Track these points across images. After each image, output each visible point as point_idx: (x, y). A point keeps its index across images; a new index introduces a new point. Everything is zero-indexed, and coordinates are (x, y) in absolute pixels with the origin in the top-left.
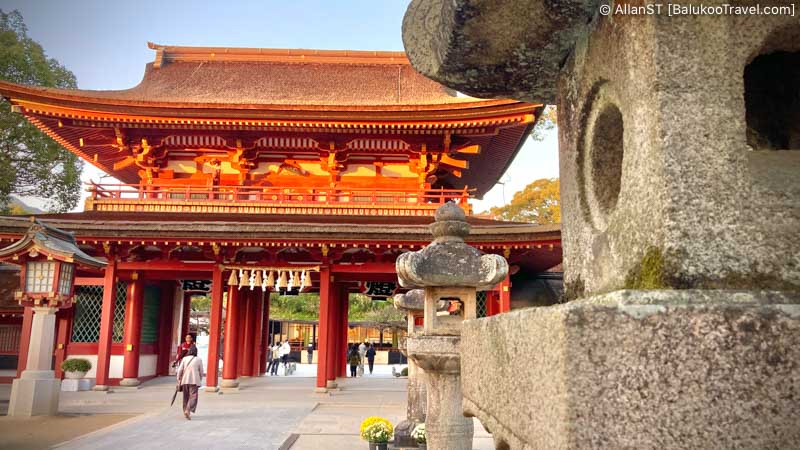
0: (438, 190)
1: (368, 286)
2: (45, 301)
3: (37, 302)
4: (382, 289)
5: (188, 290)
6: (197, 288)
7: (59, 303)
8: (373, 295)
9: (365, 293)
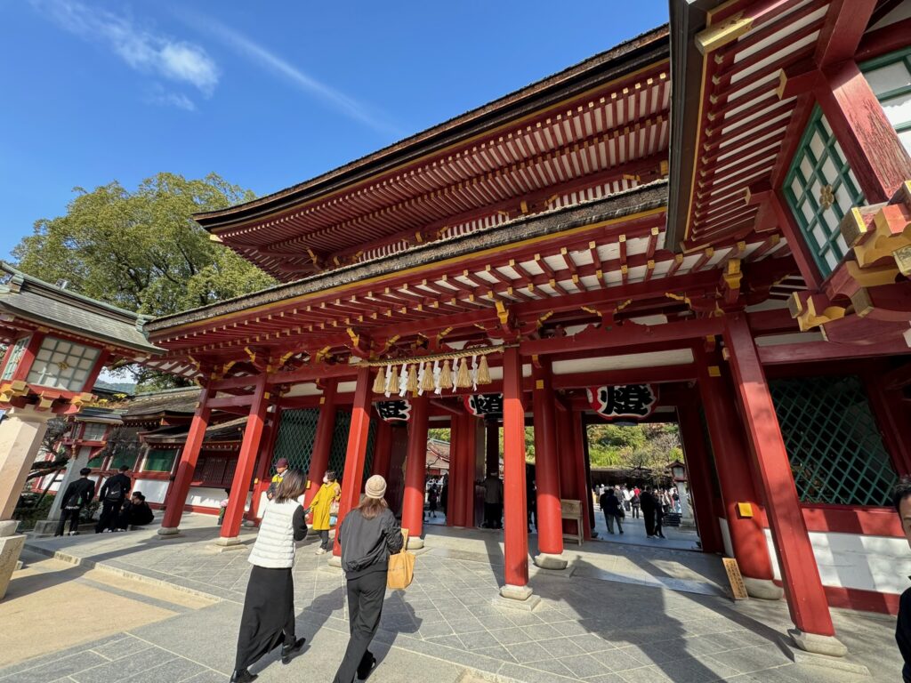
1: (603, 399)
4: (628, 402)
5: (385, 418)
8: (614, 414)
9: (600, 411)
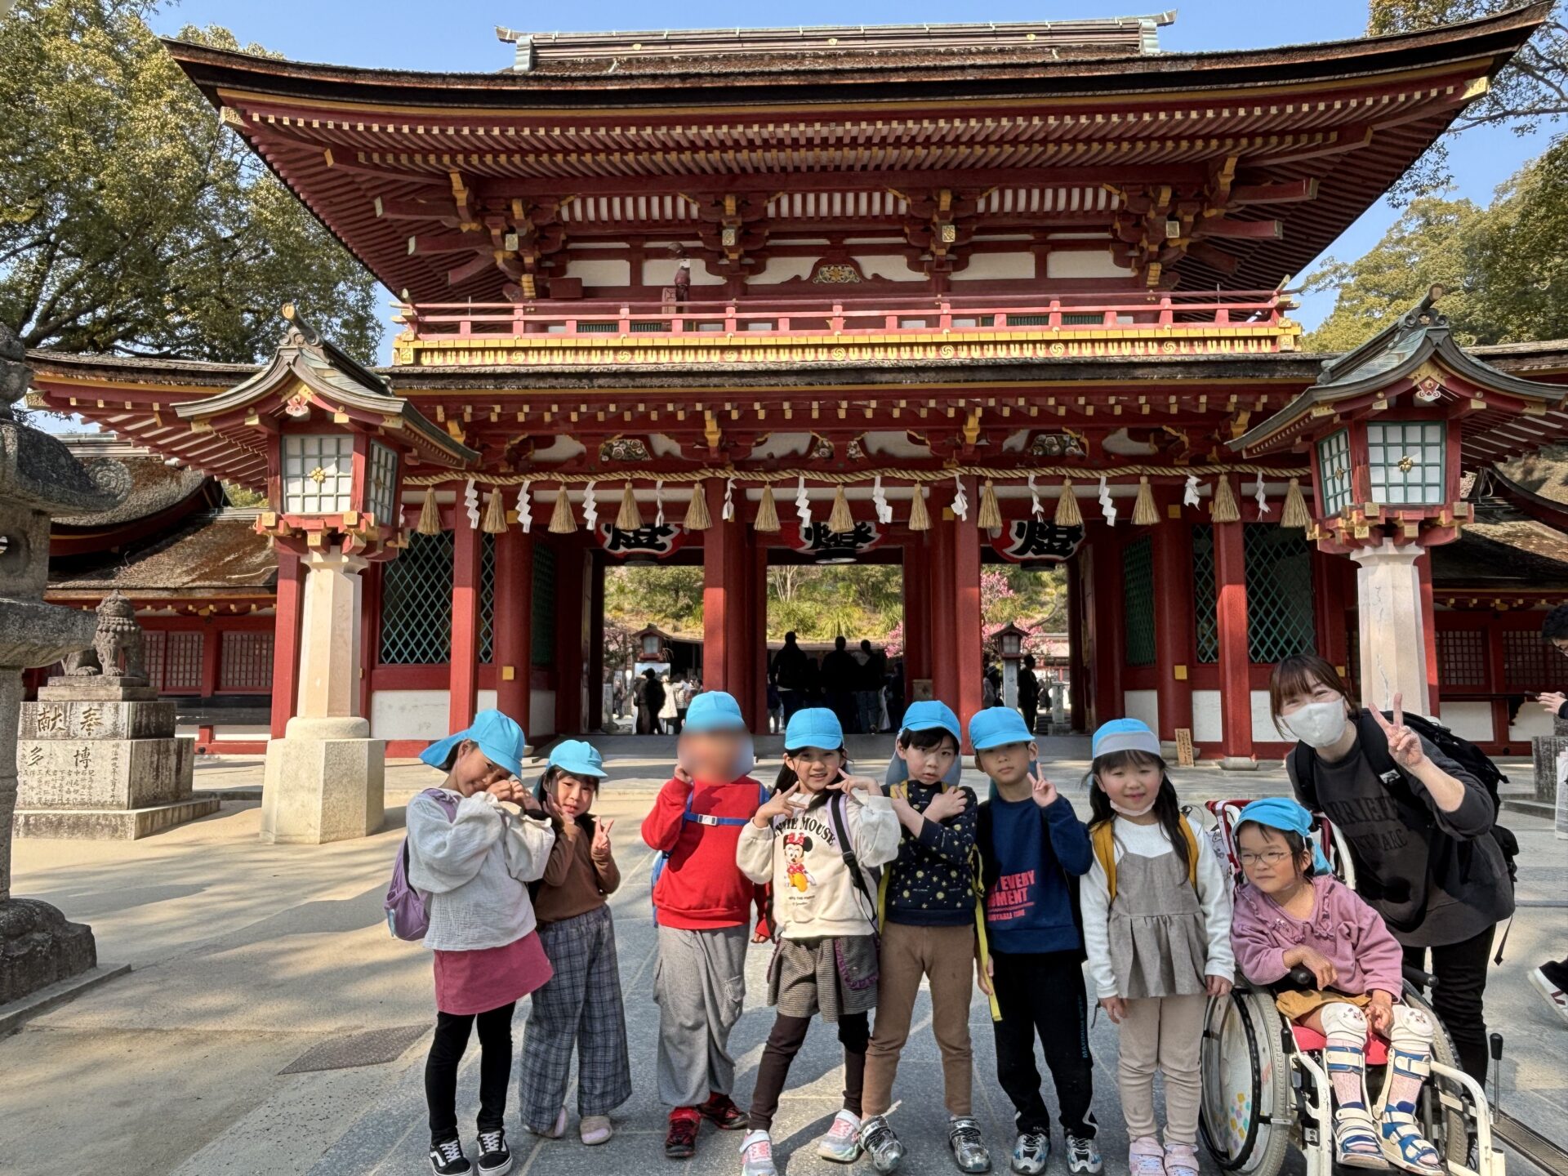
0: (1210, 293)
1: (1019, 534)
2: (334, 539)
3: (314, 540)
4: (1053, 539)
5: (622, 549)
6: (639, 544)
7: (371, 546)
8: (1030, 555)
9: (1008, 551)
